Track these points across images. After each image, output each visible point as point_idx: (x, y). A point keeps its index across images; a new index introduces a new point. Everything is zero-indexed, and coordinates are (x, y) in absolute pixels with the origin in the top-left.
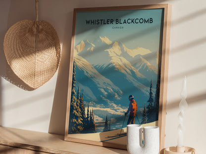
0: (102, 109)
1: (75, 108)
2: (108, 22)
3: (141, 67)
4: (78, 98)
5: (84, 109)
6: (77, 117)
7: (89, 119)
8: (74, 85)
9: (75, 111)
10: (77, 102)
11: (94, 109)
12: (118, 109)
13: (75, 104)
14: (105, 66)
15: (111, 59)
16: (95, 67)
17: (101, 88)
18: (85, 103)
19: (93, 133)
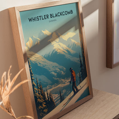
0: (56, 87)
1: (38, 97)
2: (45, 17)
3: (72, 46)
4: (38, 88)
5: (44, 94)
6: (41, 104)
7: (49, 100)
8: (33, 78)
9: (39, 100)
10: (38, 92)
11: (51, 90)
12: (66, 82)
13: (37, 94)
14: (51, 53)
15: (54, 47)
16: (44, 57)
17: (52, 72)
18: (44, 89)
19: (55, 108)
